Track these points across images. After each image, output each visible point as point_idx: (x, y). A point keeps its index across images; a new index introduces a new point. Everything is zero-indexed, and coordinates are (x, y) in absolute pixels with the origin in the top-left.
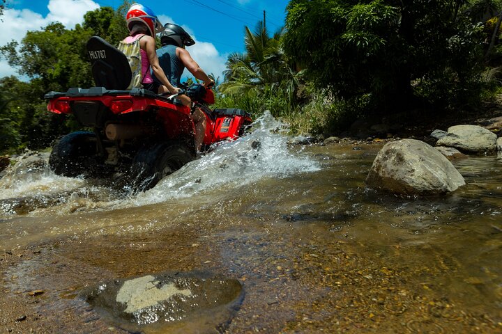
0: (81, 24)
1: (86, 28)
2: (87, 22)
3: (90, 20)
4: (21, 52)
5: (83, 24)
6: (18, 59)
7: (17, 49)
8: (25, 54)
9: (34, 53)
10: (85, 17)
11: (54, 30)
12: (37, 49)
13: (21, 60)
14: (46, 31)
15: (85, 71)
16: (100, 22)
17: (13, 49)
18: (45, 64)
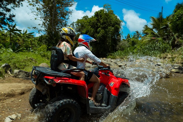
0: (93, 16)
1: (94, 17)
2: (95, 15)
3: (96, 14)
4: (75, 25)
5: (94, 16)
6: (74, 27)
7: (74, 24)
8: (76, 26)
9: (79, 25)
10: (95, 13)
11: (85, 18)
12: (80, 24)
13: (75, 28)
14: (83, 18)
15: (92, 32)
16: (99, 15)
17: (73, 24)
18: (82, 29)
